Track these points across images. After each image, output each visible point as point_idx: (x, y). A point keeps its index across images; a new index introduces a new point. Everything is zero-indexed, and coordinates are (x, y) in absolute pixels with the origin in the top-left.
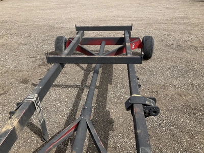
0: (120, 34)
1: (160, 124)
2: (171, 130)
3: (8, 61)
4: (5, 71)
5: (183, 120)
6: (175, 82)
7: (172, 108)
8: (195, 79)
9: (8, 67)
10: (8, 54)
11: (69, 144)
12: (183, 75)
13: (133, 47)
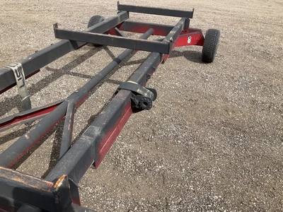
1: (177, 136)
2: (187, 145)
3: (32, 39)
4: (23, 49)
5: (212, 137)
6: (230, 94)
7: (206, 122)
8: (263, 96)
9: (28, 45)
10: (34, 32)
11: (55, 133)
12: (247, 88)
13: (189, 41)
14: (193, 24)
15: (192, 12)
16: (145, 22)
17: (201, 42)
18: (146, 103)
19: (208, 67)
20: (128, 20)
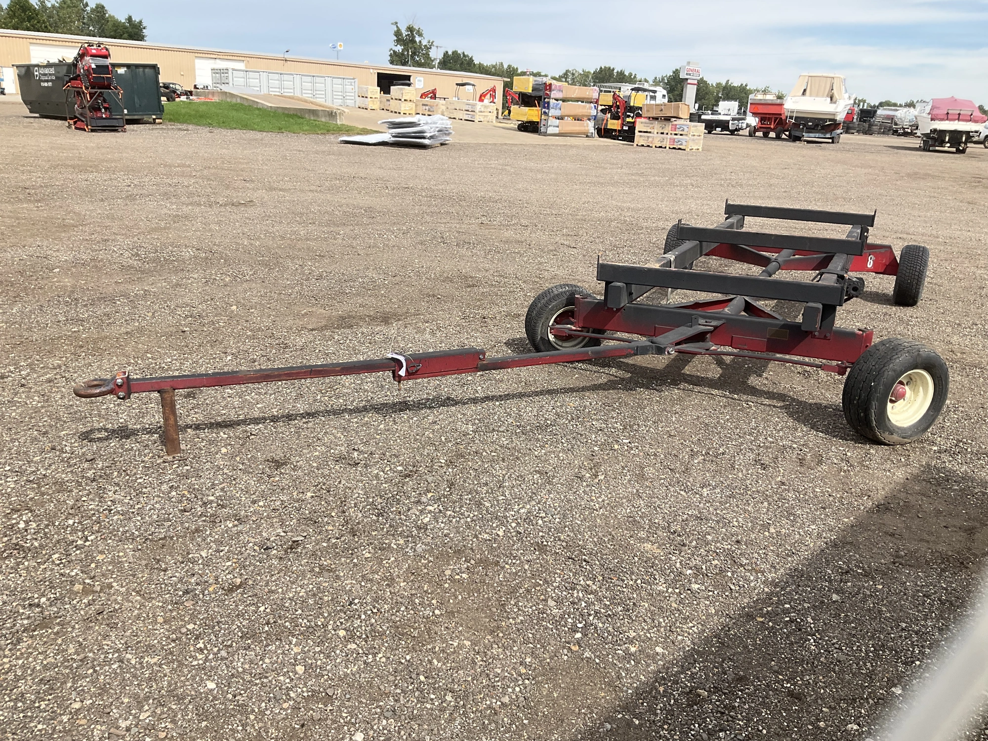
0: (839, 232)
13: (870, 265)
14: (874, 237)
15: (874, 217)
16: (797, 234)
17: (890, 267)
18: (855, 289)
19: (909, 311)
20: (744, 230)
